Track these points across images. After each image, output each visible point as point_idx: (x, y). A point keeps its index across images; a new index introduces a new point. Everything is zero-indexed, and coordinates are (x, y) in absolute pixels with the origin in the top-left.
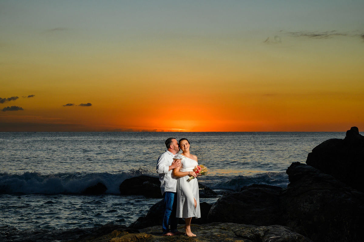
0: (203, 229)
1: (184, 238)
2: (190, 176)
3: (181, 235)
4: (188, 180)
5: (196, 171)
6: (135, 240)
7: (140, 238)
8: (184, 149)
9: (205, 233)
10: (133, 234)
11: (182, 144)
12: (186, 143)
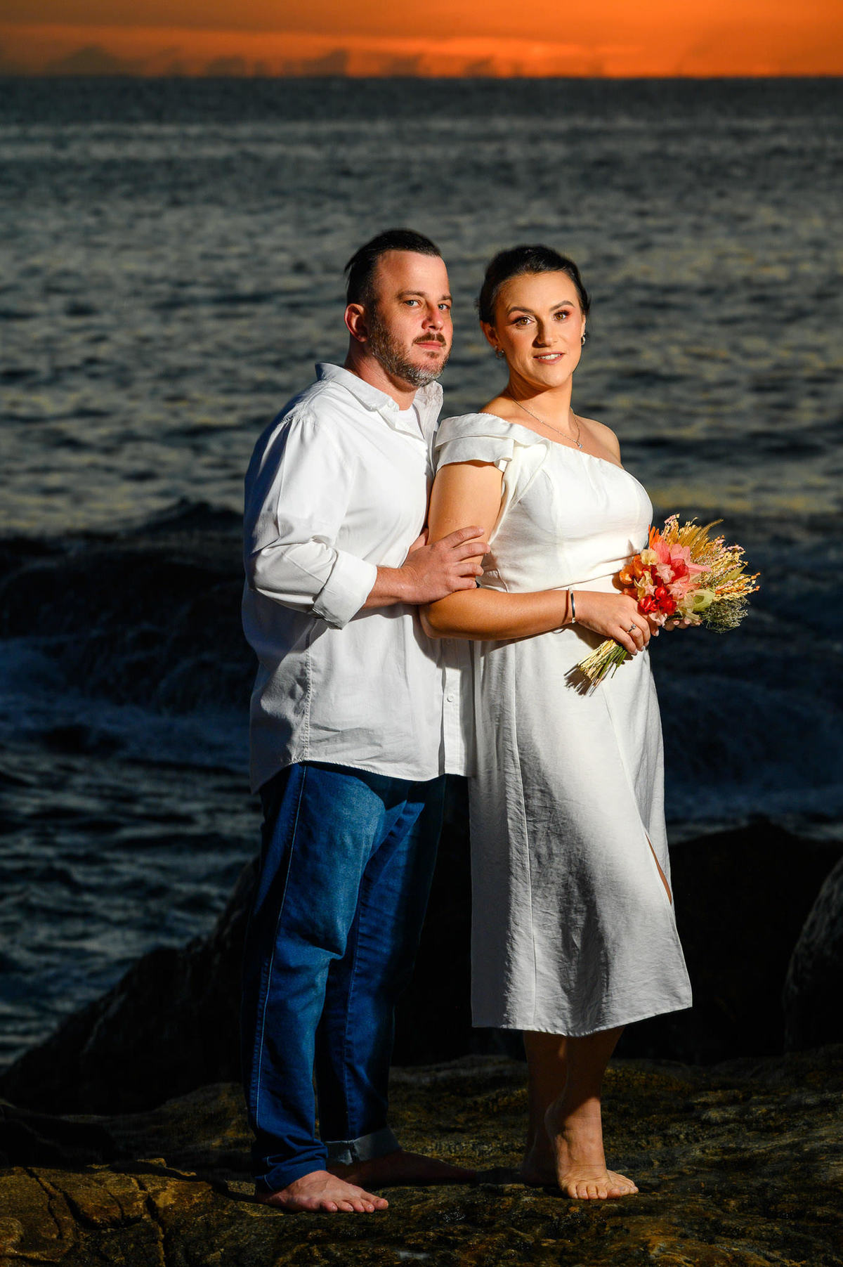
0: (726, 1122)
1: (532, 1217)
2: (592, 634)
3: (508, 1187)
4: (580, 680)
5: (651, 589)
6: (69, 1233)
7: (116, 1214)
8: (529, 362)
9: (749, 1165)
10: (47, 1178)
11: (515, 309)
12: (557, 307)
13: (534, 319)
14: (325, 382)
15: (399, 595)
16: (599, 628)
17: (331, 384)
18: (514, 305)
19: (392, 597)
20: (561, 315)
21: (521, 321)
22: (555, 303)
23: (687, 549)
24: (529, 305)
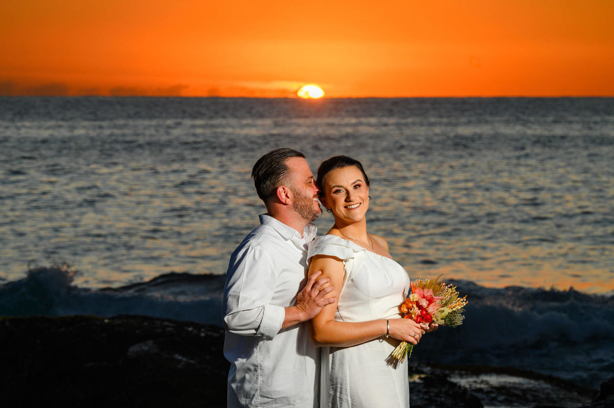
11: (334, 187)
12: (354, 183)
13: (344, 190)
14: (264, 225)
15: (299, 319)
16: (399, 337)
17: (267, 226)
18: (334, 185)
19: (295, 321)
20: (357, 186)
21: (337, 191)
22: (353, 181)
23: (431, 290)
24: (340, 184)
